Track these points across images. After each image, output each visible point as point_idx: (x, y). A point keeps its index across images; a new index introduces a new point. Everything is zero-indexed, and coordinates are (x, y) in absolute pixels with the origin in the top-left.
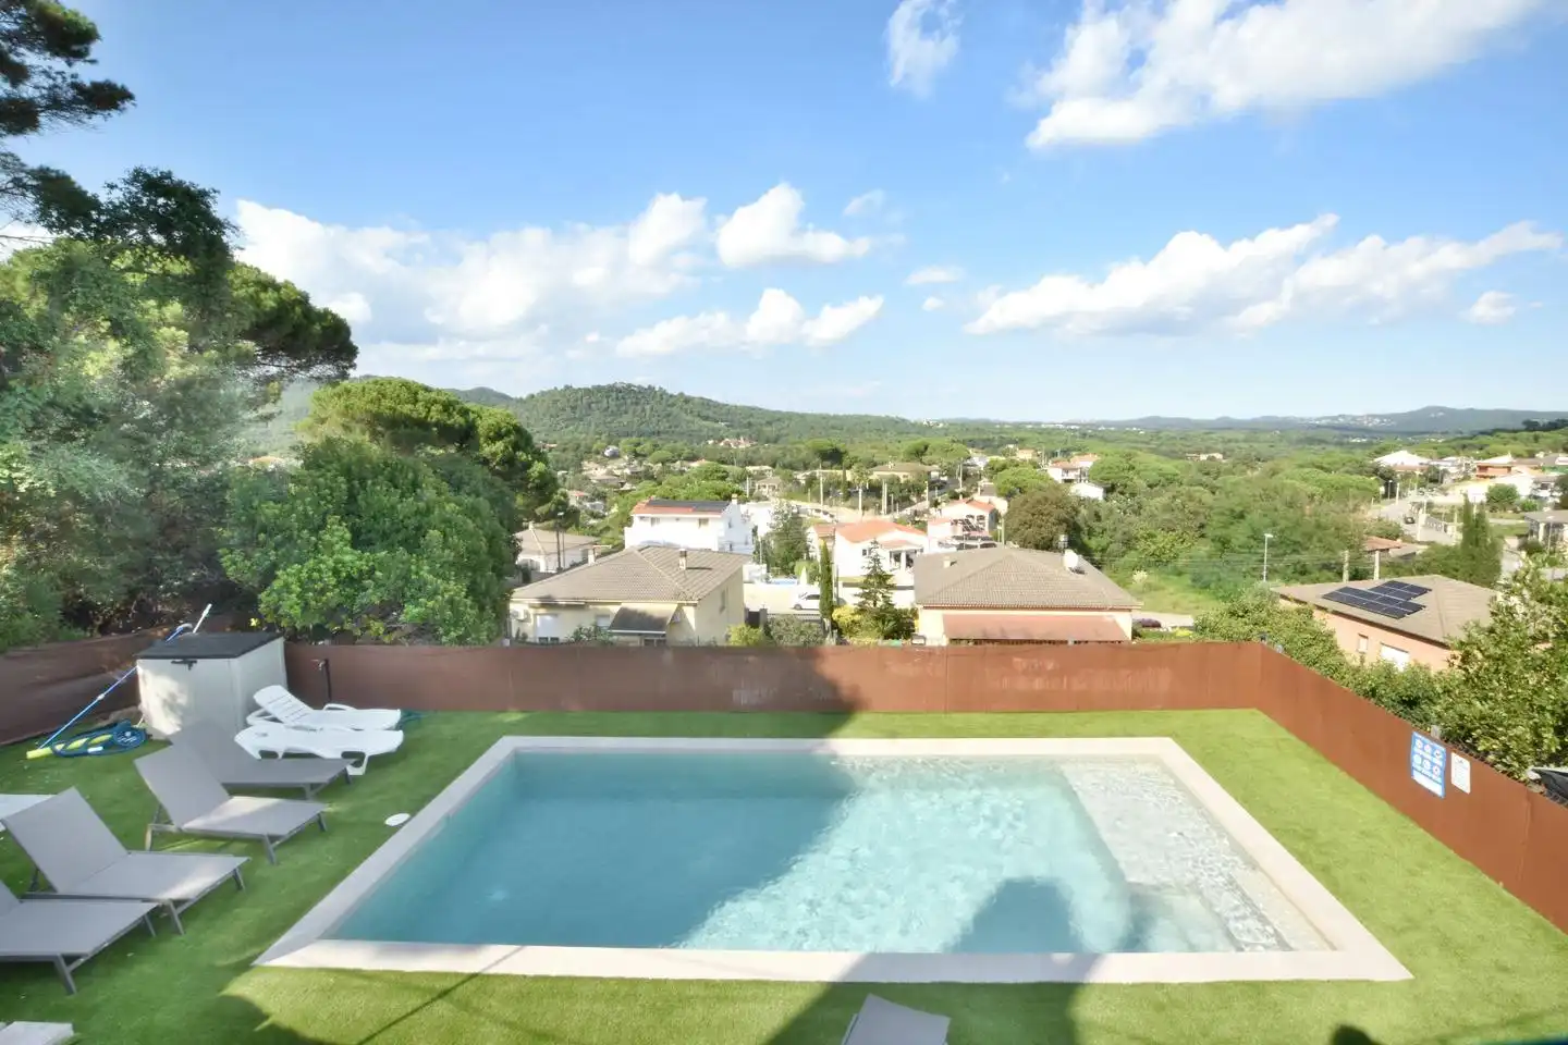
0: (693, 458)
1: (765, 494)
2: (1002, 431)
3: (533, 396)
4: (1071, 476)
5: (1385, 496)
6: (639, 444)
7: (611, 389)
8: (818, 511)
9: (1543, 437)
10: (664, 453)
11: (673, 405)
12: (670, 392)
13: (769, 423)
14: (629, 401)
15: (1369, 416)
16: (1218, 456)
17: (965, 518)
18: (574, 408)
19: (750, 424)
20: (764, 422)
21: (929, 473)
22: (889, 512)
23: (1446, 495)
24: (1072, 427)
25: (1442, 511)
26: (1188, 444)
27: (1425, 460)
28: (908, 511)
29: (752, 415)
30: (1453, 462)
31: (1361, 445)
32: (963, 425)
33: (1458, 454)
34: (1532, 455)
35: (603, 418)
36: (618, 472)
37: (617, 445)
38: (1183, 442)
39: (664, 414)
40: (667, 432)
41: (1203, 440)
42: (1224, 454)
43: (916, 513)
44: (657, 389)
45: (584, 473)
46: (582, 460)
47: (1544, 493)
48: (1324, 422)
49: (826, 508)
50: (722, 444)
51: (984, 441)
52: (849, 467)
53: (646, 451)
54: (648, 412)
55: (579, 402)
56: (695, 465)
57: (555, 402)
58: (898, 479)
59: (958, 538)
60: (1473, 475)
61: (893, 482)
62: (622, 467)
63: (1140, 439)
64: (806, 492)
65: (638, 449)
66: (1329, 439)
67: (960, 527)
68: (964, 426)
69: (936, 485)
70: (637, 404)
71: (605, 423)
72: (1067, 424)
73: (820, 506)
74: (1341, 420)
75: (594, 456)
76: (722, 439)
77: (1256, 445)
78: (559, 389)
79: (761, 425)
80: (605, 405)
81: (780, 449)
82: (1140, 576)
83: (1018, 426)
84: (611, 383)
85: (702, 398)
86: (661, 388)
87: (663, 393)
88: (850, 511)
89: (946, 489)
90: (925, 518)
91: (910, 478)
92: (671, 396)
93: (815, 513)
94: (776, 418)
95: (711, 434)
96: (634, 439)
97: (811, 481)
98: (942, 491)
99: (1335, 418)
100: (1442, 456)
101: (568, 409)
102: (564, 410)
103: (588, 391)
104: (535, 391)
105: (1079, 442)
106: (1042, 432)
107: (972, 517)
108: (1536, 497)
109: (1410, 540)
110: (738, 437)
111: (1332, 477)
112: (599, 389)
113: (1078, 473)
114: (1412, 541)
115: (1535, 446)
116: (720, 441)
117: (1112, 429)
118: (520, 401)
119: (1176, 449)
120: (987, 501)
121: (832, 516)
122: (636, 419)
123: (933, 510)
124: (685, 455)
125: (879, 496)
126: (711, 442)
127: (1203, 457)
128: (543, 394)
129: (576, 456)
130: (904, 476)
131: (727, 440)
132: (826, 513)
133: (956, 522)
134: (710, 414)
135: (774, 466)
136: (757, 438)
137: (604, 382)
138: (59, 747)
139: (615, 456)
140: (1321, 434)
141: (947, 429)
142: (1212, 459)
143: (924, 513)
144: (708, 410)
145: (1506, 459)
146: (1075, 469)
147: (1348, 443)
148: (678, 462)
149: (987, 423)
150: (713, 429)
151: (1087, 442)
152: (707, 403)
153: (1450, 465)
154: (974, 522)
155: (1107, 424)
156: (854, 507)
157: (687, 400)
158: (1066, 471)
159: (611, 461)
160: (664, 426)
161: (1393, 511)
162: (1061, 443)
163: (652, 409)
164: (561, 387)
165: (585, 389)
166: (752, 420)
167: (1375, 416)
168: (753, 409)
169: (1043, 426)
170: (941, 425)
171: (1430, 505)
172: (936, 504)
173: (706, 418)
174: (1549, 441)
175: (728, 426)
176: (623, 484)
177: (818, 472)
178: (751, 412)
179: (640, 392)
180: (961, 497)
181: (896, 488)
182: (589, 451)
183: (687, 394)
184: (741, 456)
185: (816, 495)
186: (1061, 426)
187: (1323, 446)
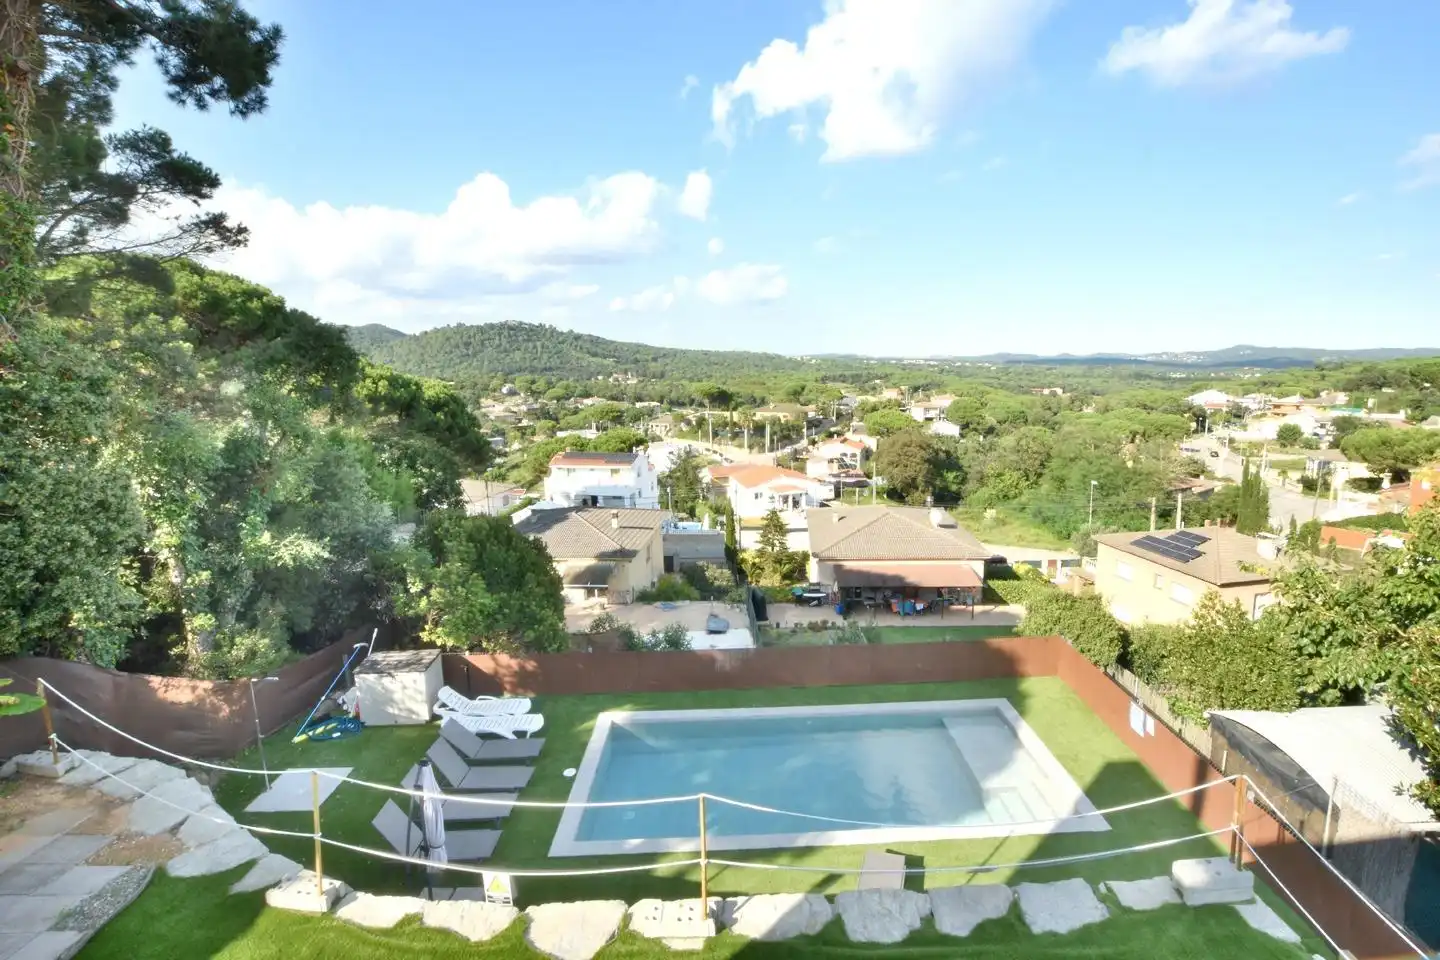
0: (588, 395)
1: (658, 433)
2: (869, 367)
3: (426, 333)
4: (932, 414)
5: (1196, 431)
6: (533, 382)
7: (503, 326)
8: (708, 450)
9: (1329, 376)
10: (558, 391)
11: (563, 342)
12: (559, 329)
13: (655, 360)
14: (520, 338)
15: (1188, 353)
16: (1059, 391)
17: (839, 456)
18: (467, 345)
19: (636, 361)
20: (650, 358)
21: (806, 414)
22: (772, 450)
23: (1245, 430)
24: (932, 363)
25: (1242, 446)
26: (1033, 379)
27: (1231, 398)
28: (788, 450)
29: (638, 352)
30: (1254, 399)
31: (1181, 379)
32: (834, 361)
33: (1259, 391)
34: (1317, 394)
35: (495, 355)
36: (515, 409)
37: (513, 383)
38: (1029, 377)
39: (554, 351)
40: (558, 368)
41: (1046, 376)
42: (1064, 388)
43: (796, 451)
44: (547, 327)
45: (483, 410)
46: (479, 397)
47: (1322, 432)
48: (1149, 358)
49: (716, 447)
50: (611, 380)
51: (853, 376)
52: (735, 409)
53: (541, 389)
54: (539, 349)
55: (472, 340)
56: (588, 401)
57: (448, 339)
58: (779, 420)
59: (834, 476)
60: (1269, 413)
61: (775, 422)
62: (519, 404)
63: (991, 375)
64: (696, 432)
65: (534, 387)
66: (1154, 374)
67: (835, 465)
68: (832, 361)
69: (813, 424)
70: (529, 340)
71: (498, 360)
72: (926, 360)
73: (709, 445)
74: (1164, 357)
75: (492, 394)
76: (611, 374)
77: (1091, 381)
78: (452, 326)
79: (647, 361)
80: (497, 342)
81: (668, 385)
82: (990, 513)
83: (883, 362)
84: (503, 320)
85: (590, 336)
86: (551, 326)
87: (553, 331)
88: (737, 449)
89: (823, 427)
90: (804, 455)
91: (789, 418)
92: (562, 333)
93: (705, 452)
94: (659, 354)
95: (600, 369)
96: (529, 377)
97: (701, 422)
98: (819, 429)
99: (1160, 355)
100: (1246, 393)
101: (462, 346)
102: (457, 346)
103: (481, 329)
104: (429, 328)
105: (938, 378)
106: (904, 368)
107: (845, 455)
108: (1316, 434)
109: (1211, 476)
110: (626, 372)
111: (1154, 415)
112: (492, 326)
113: (938, 412)
114: (1214, 478)
115: (1321, 384)
116: (609, 377)
117: (967, 364)
118: (415, 338)
119: (1023, 383)
120: (858, 440)
121: (721, 455)
122: (527, 356)
123: (810, 447)
124: (578, 392)
125: (763, 436)
126: (600, 378)
127: (1046, 392)
128: (436, 331)
129: (474, 394)
130: (784, 417)
131: (615, 375)
132: (715, 452)
133: (831, 461)
134: (599, 351)
135: (661, 402)
136: (644, 375)
137: (495, 320)
138: (311, 733)
139: (512, 393)
140: (1147, 370)
141: (819, 365)
142: (1054, 394)
143: (803, 450)
144: (596, 346)
145: (1295, 399)
146: (936, 409)
147: (1170, 379)
148: (572, 399)
149: (854, 358)
150: (602, 365)
151: (945, 378)
152: (595, 341)
153: (1250, 401)
154: (848, 460)
155: (964, 360)
156: (741, 446)
157: (578, 337)
158: (927, 410)
159: (508, 398)
160: (555, 362)
161: (1202, 445)
162: (923, 381)
163: (543, 347)
164: (453, 324)
165: (478, 327)
166: (638, 356)
167: (1193, 353)
168: (638, 345)
169: (905, 362)
170: (814, 361)
171: (1232, 441)
172: (814, 443)
173: (595, 355)
174: (1333, 380)
175: (617, 362)
176: (520, 421)
177: (707, 413)
178: (638, 348)
179: (532, 330)
180: (835, 436)
181: (777, 428)
182: (486, 388)
183: (576, 331)
184: (630, 392)
185: (705, 435)
186: (922, 362)
187: (1148, 381)
